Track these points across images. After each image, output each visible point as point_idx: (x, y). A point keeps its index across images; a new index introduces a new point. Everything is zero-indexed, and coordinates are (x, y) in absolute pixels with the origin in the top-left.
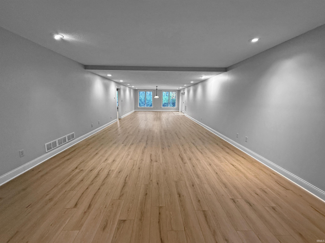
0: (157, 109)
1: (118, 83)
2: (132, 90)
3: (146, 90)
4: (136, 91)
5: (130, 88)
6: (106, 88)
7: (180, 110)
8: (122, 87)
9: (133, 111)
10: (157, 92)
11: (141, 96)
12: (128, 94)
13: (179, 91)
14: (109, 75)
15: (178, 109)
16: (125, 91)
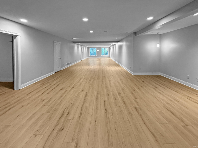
0: (99, 56)
1: (81, 46)
2: (86, 48)
3: (93, 48)
4: (88, 48)
5: (86, 47)
6: (78, 48)
7: (110, 57)
8: (83, 47)
9: (87, 58)
10: (98, 48)
11: (91, 50)
12: (85, 50)
13: (109, 47)
14: (80, 44)
15: (109, 56)
16: (84, 48)
